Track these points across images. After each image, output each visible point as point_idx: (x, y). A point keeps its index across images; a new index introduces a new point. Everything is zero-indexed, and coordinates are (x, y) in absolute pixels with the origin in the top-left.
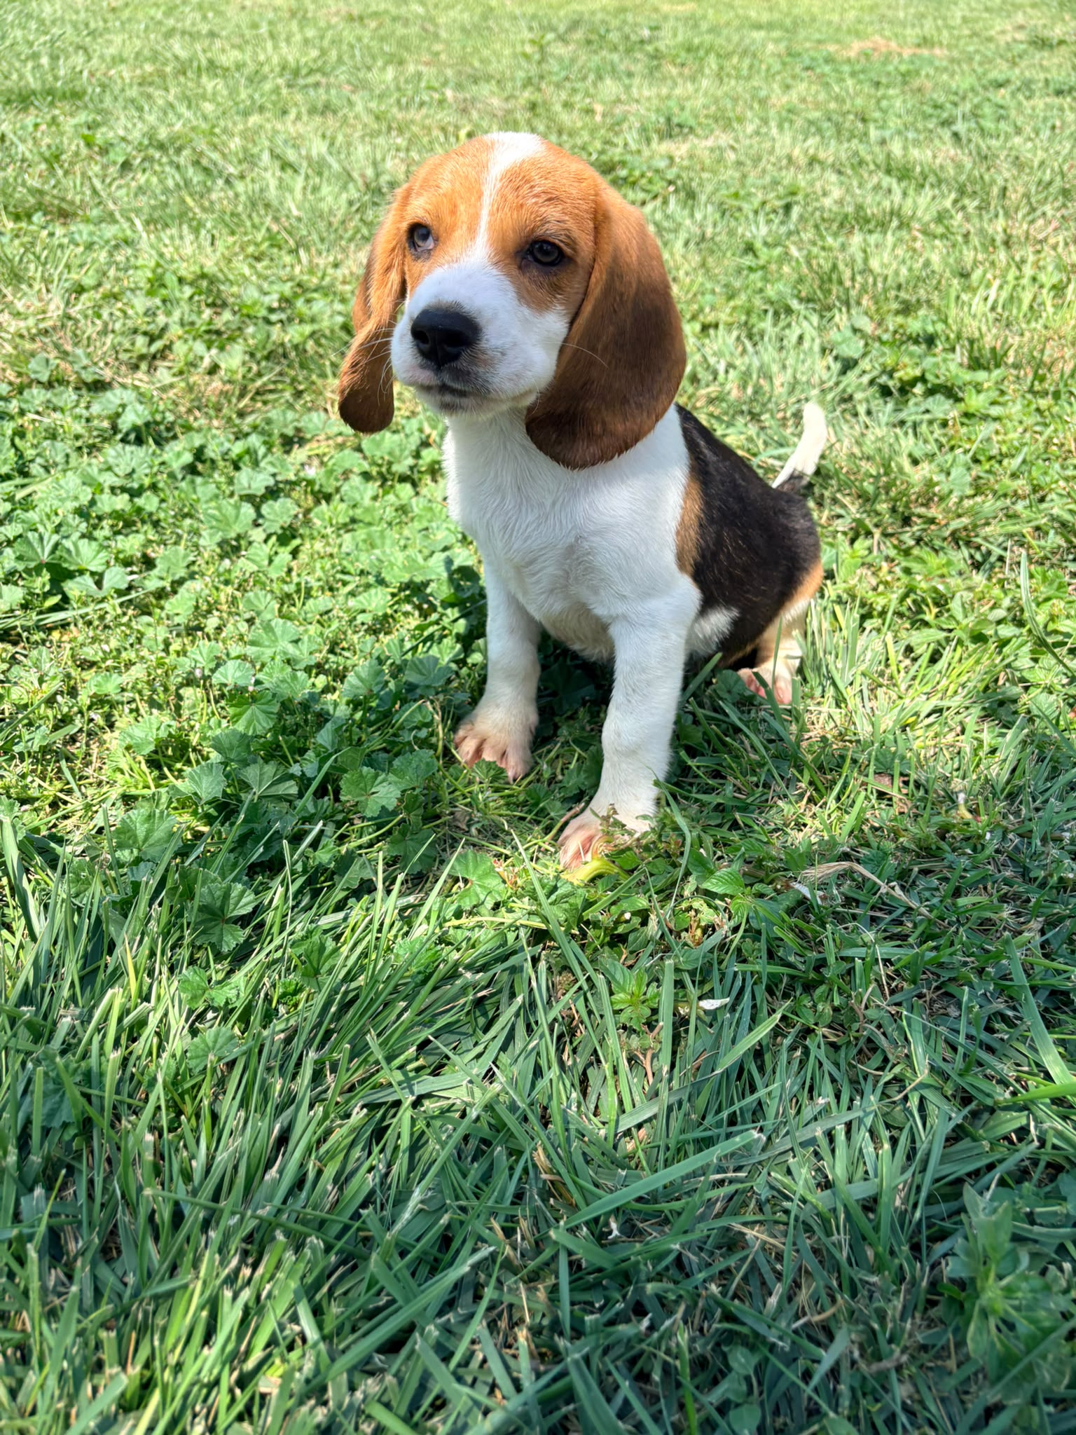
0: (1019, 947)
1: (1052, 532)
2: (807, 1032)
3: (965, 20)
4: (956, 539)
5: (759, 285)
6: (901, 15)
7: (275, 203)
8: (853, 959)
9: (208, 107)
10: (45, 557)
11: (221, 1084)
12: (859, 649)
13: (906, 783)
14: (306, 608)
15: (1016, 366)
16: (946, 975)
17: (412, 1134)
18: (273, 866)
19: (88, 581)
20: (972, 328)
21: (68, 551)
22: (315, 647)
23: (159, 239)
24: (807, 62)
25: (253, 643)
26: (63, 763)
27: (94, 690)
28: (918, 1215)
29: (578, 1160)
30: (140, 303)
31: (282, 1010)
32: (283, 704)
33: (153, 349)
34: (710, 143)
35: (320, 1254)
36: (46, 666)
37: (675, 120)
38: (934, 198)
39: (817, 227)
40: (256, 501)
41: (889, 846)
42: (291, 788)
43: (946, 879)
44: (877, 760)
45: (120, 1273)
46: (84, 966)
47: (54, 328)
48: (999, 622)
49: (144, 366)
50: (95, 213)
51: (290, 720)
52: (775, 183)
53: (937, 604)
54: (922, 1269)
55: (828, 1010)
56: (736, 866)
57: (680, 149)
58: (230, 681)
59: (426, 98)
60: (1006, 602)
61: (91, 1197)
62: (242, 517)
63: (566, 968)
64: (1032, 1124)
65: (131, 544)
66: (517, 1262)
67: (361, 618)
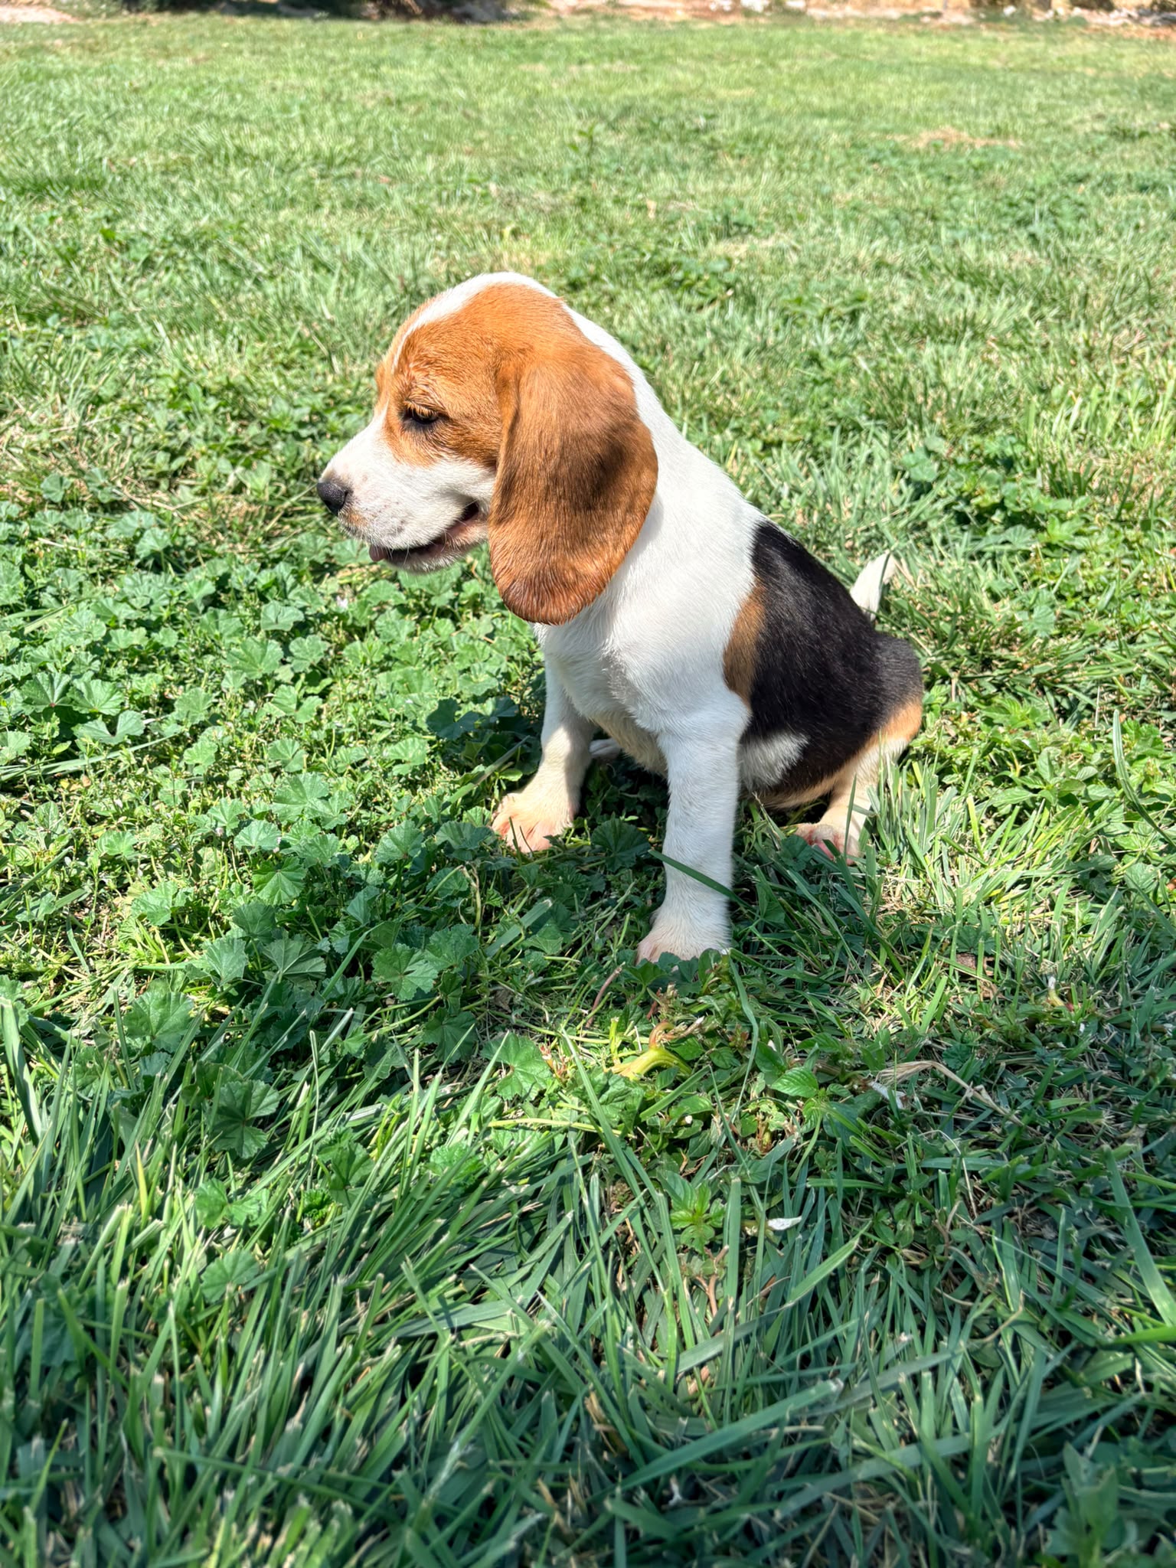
0: (1121, 1158)
1: (1144, 677)
2: (886, 1252)
3: (1041, 107)
4: (1040, 685)
5: (825, 399)
6: (973, 101)
7: (307, 306)
8: (936, 1171)
9: (236, 199)
10: (55, 700)
11: (239, 1313)
12: (938, 810)
13: (991, 964)
14: (337, 757)
15: (1101, 493)
16: (1040, 1191)
17: (450, 1373)
18: (299, 1054)
19: (100, 725)
20: (1055, 448)
21: (80, 693)
22: (347, 804)
23: (183, 345)
24: (873, 154)
25: (279, 800)
26: (70, 934)
27: (105, 850)
28: (1012, 1473)
29: (635, 1407)
30: (162, 416)
31: (307, 1224)
32: (311, 869)
33: (175, 465)
34: (770, 243)
35: (348, 1521)
36: (53, 824)
37: (734, 219)
38: (1010, 306)
39: (886, 336)
40: (283, 638)
41: (974, 1037)
42: (319, 966)
43: (1035, 1077)
44: (959, 938)
45: (125, 1535)
46: (89, 1172)
47: (69, 443)
48: (1089, 781)
49: (164, 484)
50: (114, 316)
51: (317, 887)
52: (840, 287)
53: (1022, 760)
54: (1018, 1536)
55: (910, 1229)
56: (809, 1065)
57: (738, 249)
58: (254, 843)
59: (469, 193)
60: (1096, 758)
61: (94, 1444)
62: (268, 656)
63: (619, 1177)
64: (1138, 1367)
65: (148, 685)
66: (567, 1530)
67: (397, 770)
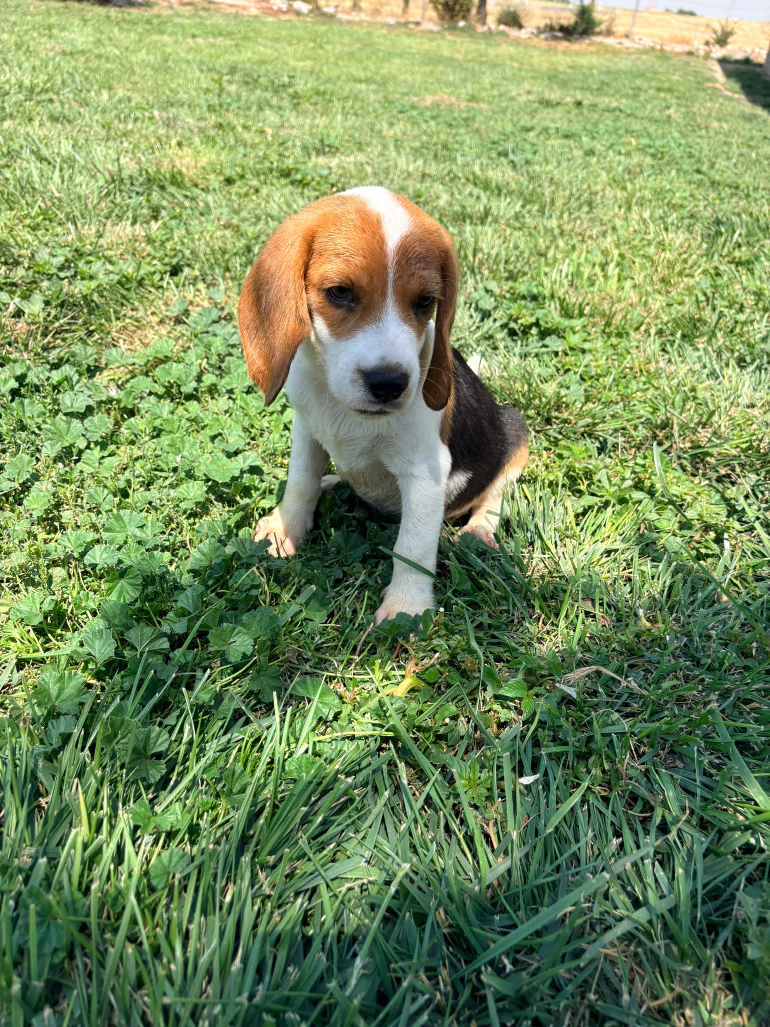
4: (582, 433)
6: (451, 78)
14: (136, 498)
15: (592, 316)
16: (672, 739)
22: (158, 530)
24: (400, 108)
25: (107, 530)
32: (145, 577)
34: (351, 159)
37: (326, 142)
38: (509, 203)
40: (80, 417)
43: (648, 670)
44: (583, 590)
48: (630, 489)
51: (151, 590)
53: (587, 478)
55: (599, 773)
56: (520, 676)
58: (99, 562)
60: (629, 475)
62: (72, 430)
64: (761, 837)
67: (183, 505)
